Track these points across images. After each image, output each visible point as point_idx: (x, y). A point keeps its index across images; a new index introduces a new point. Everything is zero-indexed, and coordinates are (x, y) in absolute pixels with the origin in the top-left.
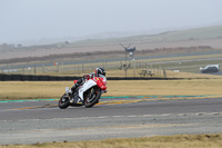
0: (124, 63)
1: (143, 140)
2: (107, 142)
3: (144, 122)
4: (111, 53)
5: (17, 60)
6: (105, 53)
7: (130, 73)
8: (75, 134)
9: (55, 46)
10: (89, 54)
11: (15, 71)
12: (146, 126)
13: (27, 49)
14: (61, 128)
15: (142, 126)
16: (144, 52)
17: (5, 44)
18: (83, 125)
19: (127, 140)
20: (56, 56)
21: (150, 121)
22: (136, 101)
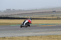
0: (52, 15)
1: (57, 36)
3: (58, 31)
4: (49, 12)
5: (23, 14)
6: (47, 12)
7: (54, 18)
8: (39, 34)
9: (33, 10)
10: (43, 12)
11: (22, 17)
12: (58, 32)
13: (26, 11)
14: (35, 32)
15: (57, 32)
16: (58, 12)
17: (20, 10)
18: (41, 32)
19: (53, 36)
20: (34, 13)
21: (60, 31)
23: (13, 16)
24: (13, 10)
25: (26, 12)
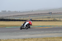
0: (48, 16)
1: (54, 38)
2: (44, 38)
3: (54, 33)
4: (45, 14)
5: (19, 16)
6: (43, 14)
7: (50, 19)
8: (35, 36)
9: (29, 12)
10: (39, 14)
11: (18, 19)
12: (55, 34)
14: (31, 34)
15: (53, 34)
16: (54, 13)
18: (37, 34)
19: (49, 38)
20: (30, 15)
21: (56, 33)
22: (52, 27)
23: (8, 18)
24: (9, 11)
25: (21, 14)
